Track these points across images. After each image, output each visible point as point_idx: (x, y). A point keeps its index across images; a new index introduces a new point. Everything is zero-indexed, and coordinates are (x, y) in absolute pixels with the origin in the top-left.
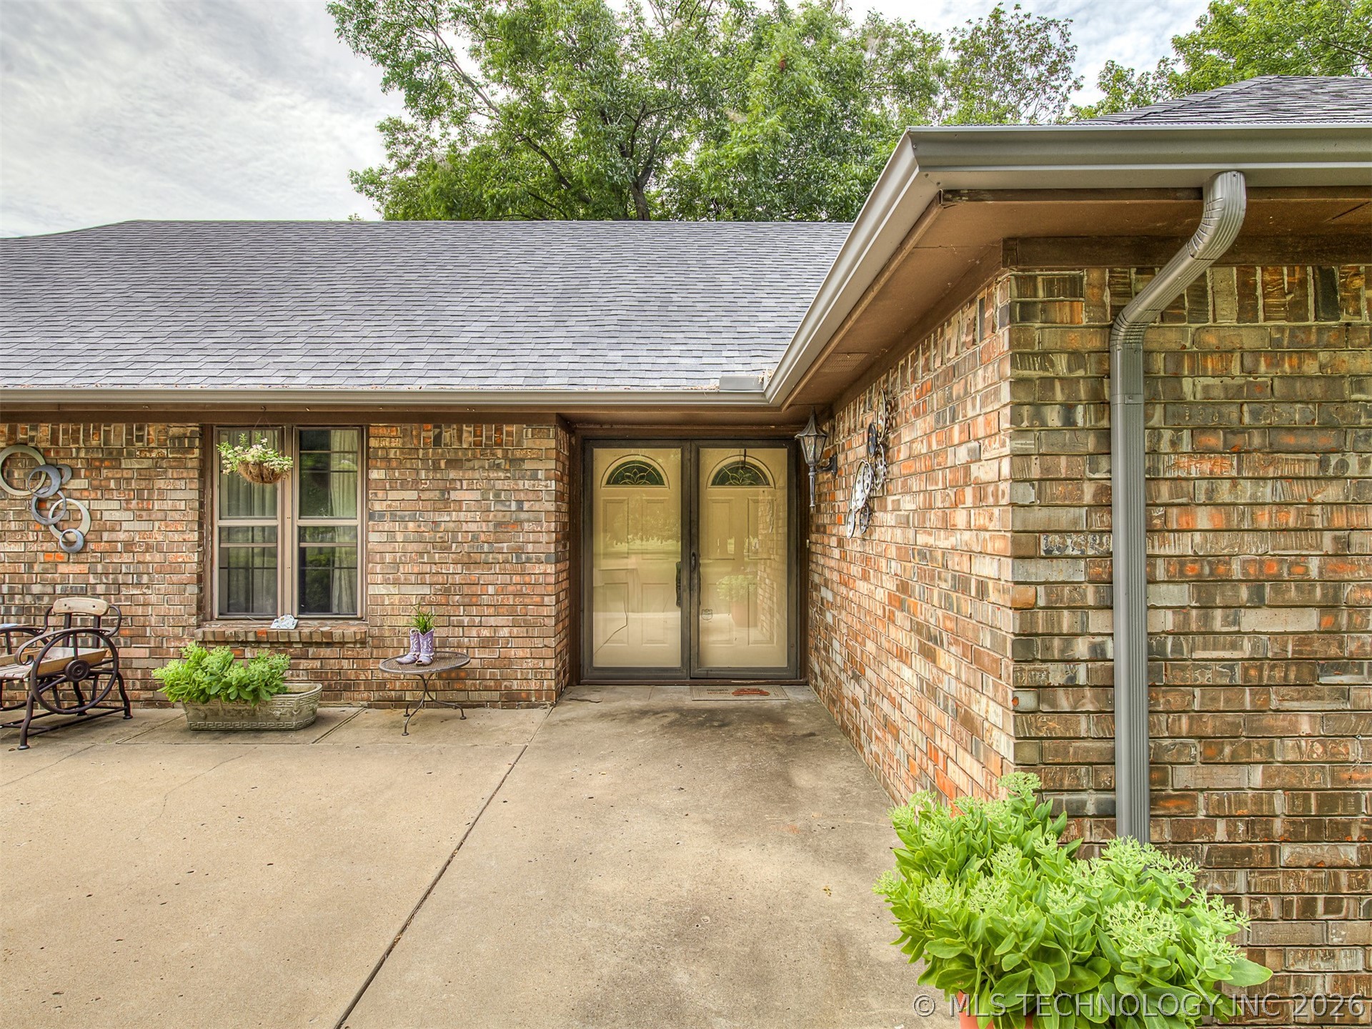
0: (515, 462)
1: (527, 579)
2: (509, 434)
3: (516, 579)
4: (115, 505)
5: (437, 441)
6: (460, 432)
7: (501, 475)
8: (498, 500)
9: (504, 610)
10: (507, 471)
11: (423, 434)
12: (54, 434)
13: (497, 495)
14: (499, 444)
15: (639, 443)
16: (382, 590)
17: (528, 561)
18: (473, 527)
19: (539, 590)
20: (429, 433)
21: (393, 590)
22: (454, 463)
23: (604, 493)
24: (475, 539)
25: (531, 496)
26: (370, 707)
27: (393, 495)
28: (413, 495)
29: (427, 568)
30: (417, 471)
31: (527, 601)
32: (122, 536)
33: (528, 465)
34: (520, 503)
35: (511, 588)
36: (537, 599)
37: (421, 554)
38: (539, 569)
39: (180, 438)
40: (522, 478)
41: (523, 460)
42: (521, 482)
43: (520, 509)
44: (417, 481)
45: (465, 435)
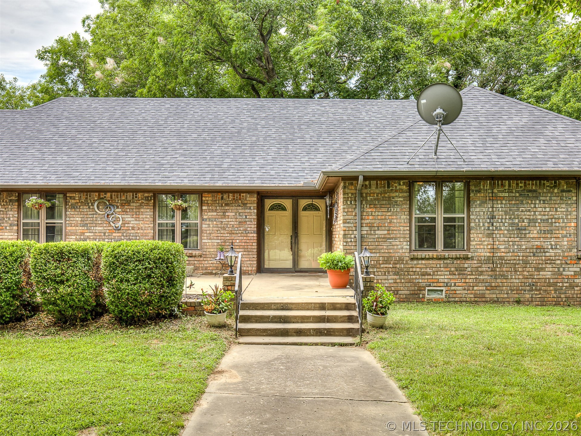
0: (245, 204)
1: (248, 238)
2: (243, 196)
3: (245, 238)
4: (129, 216)
5: (222, 198)
6: (229, 196)
7: (241, 208)
8: (240, 215)
9: (241, 247)
10: (242, 207)
11: (218, 196)
12: (111, 196)
13: (239, 214)
14: (240, 199)
15: (279, 198)
16: (206, 241)
17: (248, 233)
18: (232, 223)
19: (252, 241)
20: (220, 196)
21: (209, 241)
22: (227, 205)
23: (268, 214)
24: (233, 227)
25: (249, 214)
26: (203, 275)
27: (209, 214)
28: (215, 214)
29: (219, 235)
30: (216, 207)
31: (248, 244)
32: (131, 225)
33: (248, 205)
34: (246, 216)
35: (243, 241)
36: (251, 244)
37: (217, 231)
38: (252, 235)
39: (148, 197)
40: (247, 209)
41: (247, 204)
42: (246, 210)
43: (246, 218)
44: (216, 210)
45: (230, 196)
